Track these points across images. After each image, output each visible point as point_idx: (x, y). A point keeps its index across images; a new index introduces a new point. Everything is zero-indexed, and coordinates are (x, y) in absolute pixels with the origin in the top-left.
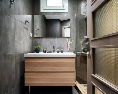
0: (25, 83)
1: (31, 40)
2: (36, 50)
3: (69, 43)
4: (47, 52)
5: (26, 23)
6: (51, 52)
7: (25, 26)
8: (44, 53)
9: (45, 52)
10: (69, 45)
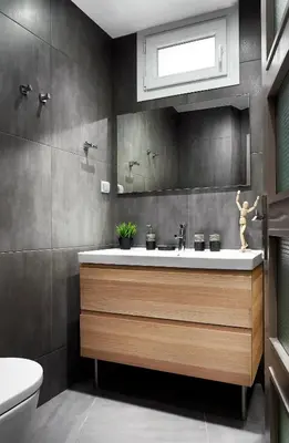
0: (82, 345)
1: (105, 205)
2: (120, 239)
3: (243, 211)
4: (160, 248)
5: (86, 149)
6: (173, 249)
7: (84, 161)
8: (148, 249)
9: (151, 245)
10: (243, 220)
